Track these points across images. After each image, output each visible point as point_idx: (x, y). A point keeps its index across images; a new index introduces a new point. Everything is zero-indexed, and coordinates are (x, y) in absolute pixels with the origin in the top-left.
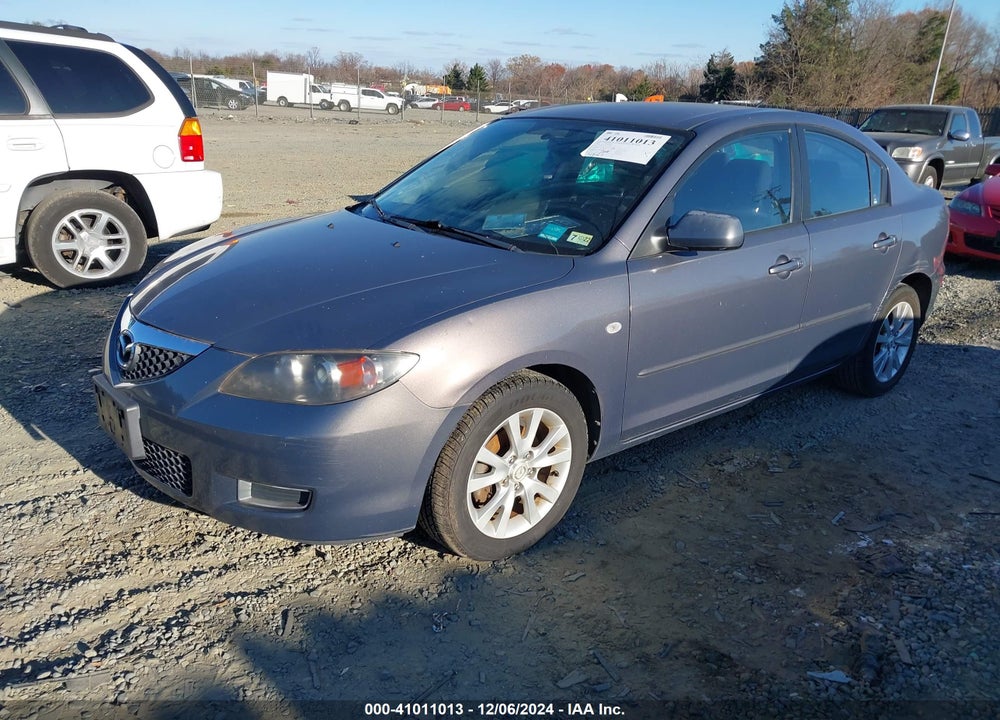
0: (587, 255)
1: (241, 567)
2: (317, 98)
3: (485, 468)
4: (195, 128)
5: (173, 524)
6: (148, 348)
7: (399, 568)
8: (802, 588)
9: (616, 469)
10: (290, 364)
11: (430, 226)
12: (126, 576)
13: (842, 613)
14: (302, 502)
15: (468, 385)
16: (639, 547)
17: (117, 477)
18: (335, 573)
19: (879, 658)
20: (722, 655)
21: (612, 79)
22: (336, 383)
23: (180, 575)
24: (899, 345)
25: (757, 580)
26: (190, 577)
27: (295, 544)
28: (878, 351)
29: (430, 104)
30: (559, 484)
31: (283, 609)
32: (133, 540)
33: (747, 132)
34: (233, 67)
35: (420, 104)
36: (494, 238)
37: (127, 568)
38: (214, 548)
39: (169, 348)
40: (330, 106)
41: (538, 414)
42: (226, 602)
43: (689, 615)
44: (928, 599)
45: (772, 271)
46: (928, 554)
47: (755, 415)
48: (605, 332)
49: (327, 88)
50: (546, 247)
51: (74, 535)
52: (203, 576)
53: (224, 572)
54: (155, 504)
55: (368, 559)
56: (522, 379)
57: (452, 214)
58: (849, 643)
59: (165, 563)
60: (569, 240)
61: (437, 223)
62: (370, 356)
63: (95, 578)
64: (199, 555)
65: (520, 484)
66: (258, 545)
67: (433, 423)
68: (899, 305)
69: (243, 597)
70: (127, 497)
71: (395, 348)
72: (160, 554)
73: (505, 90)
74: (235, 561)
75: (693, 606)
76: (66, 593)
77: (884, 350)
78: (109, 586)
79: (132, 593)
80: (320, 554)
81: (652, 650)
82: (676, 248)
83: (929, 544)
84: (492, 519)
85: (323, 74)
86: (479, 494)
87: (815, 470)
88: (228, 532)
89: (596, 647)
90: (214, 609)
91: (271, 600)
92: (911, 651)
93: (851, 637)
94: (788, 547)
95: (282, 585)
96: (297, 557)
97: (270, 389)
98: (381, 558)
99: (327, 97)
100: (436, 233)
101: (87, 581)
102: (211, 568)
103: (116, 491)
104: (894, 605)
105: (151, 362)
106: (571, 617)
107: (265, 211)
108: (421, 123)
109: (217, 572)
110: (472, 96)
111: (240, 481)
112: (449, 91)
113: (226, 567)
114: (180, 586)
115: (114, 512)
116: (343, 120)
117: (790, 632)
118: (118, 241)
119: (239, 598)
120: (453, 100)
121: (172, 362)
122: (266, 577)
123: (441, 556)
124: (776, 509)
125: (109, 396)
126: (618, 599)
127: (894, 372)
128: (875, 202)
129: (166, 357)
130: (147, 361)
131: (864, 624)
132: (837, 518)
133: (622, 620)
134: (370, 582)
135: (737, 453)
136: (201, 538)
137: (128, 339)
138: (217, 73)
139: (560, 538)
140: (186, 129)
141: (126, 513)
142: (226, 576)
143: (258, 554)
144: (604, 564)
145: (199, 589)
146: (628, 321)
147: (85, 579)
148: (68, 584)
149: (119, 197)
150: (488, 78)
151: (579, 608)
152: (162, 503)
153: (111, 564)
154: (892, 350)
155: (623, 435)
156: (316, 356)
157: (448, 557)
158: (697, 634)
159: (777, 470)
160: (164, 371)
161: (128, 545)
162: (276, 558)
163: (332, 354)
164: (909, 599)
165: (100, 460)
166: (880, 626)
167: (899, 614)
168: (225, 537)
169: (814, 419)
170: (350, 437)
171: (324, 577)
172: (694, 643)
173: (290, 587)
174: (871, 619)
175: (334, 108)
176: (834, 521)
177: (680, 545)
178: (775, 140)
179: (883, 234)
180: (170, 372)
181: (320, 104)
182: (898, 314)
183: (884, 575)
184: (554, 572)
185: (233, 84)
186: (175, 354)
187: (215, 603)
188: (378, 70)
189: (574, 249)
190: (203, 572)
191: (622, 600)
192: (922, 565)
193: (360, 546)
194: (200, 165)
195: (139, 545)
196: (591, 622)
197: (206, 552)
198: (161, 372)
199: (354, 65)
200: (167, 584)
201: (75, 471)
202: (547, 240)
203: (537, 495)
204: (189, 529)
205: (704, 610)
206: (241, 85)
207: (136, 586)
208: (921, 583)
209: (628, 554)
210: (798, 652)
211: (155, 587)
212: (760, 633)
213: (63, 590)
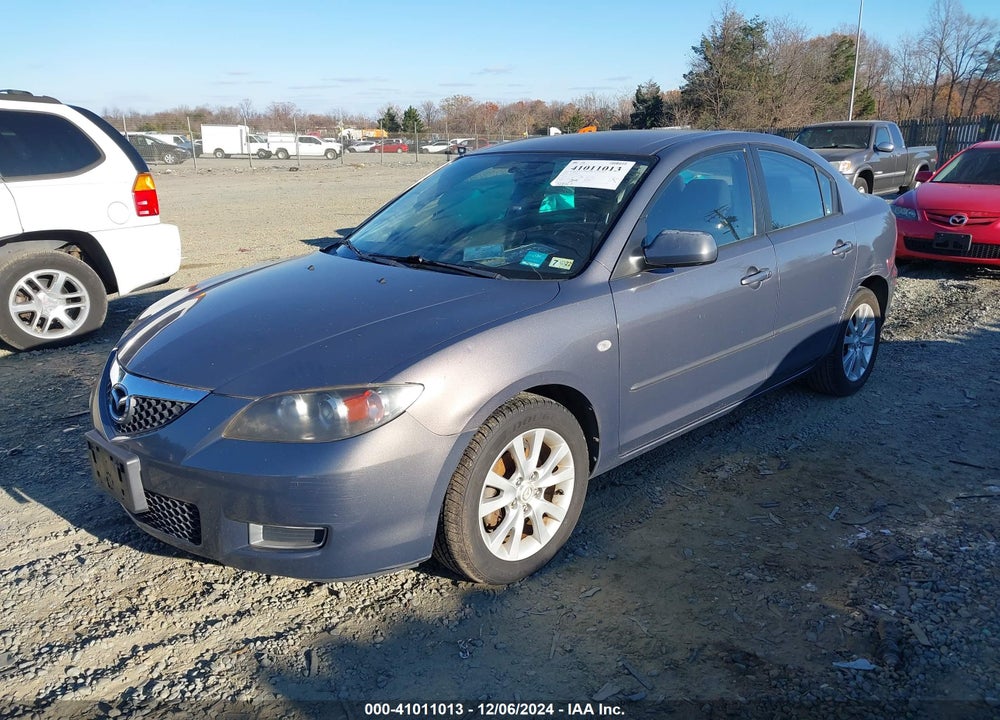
0: (571, 278)
1: (256, 612)
2: (254, 148)
3: (493, 491)
4: (148, 183)
5: (178, 575)
6: (144, 400)
7: (415, 600)
8: (813, 583)
9: (613, 484)
10: (294, 403)
11: (410, 262)
12: (137, 632)
13: (855, 604)
14: (317, 541)
15: (473, 410)
16: (649, 558)
17: (112, 534)
18: (351, 609)
19: (899, 643)
20: (748, 654)
21: (545, 114)
22: (344, 419)
23: (194, 626)
24: (865, 345)
25: (769, 579)
26: (205, 627)
27: (306, 584)
28: (846, 352)
29: (368, 148)
30: (564, 502)
31: (305, 650)
32: (139, 596)
33: (707, 153)
34: (165, 122)
35: (357, 148)
36: (477, 268)
37: (137, 624)
38: (224, 596)
39: (167, 398)
40: (268, 155)
41: (540, 435)
42: (246, 649)
43: (709, 619)
44: (934, 582)
45: (744, 282)
46: (925, 539)
47: (737, 422)
48: (596, 349)
49: (263, 138)
50: (530, 274)
51: (76, 595)
52: (218, 625)
53: (238, 619)
54: (155, 557)
55: (382, 594)
56: (523, 401)
57: (431, 249)
58: (868, 631)
59: (177, 615)
60: (551, 265)
61: (418, 258)
62: (375, 389)
63: (106, 636)
64: (210, 604)
65: (528, 505)
66: (269, 589)
67: (441, 451)
68: (861, 307)
69: (262, 642)
70: (125, 553)
71: (398, 380)
72: (169, 607)
73: (441, 129)
74: (248, 606)
75: (711, 610)
76: (79, 655)
77: (851, 350)
78: (122, 643)
79: (147, 648)
80: (332, 592)
81: (678, 656)
82: (653, 266)
83: (924, 531)
84: (504, 542)
85: (258, 125)
86: (489, 518)
87: (804, 469)
88: (236, 579)
89: (624, 658)
90: (234, 656)
91: (291, 642)
92: (928, 633)
93: (869, 626)
94: (791, 545)
95: (300, 626)
96: (310, 598)
97: (276, 430)
98: (395, 591)
99: (264, 146)
100: (418, 268)
101: (99, 641)
102: (225, 616)
103: (113, 548)
104: (903, 590)
105: (148, 414)
106: (595, 632)
107: (218, 261)
108: (362, 167)
109: (231, 619)
110: (409, 137)
111: (251, 525)
112: (385, 134)
113: (240, 614)
114: (195, 637)
115: (114, 569)
116: (283, 168)
117: (810, 626)
118: (77, 300)
119: (259, 643)
120: (390, 143)
121: (170, 412)
122: (282, 620)
123: (455, 583)
124: (773, 509)
125: (105, 450)
126: (637, 610)
127: (863, 371)
128: (829, 212)
129: (164, 407)
130: (143, 413)
131: (877, 611)
132: (834, 513)
133: (645, 630)
134: (388, 616)
135: (726, 459)
136: (209, 587)
137: (121, 393)
138: (149, 129)
139: (571, 555)
140: (139, 184)
141: (127, 569)
142: (241, 623)
143: (270, 598)
144: (617, 577)
145: (216, 639)
146: (616, 338)
147: (96, 638)
148: (79, 646)
149: (75, 256)
150: (423, 119)
151: (600, 622)
152: (163, 555)
153: (120, 621)
154: (858, 349)
155: (621, 449)
156: (319, 394)
157: (462, 584)
158: (719, 637)
159: (767, 472)
160: (163, 421)
161: (134, 600)
162: (289, 600)
163: (338, 391)
164: (916, 584)
165: (91, 519)
166: (894, 612)
167: (909, 600)
168: (233, 584)
169: (794, 421)
170: (362, 471)
171: (341, 614)
172: (719, 645)
173: (309, 628)
174: (884, 607)
175: (272, 157)
176: (831, 517)
177: (688, 552)
178: (732, 160)
179: (840, 241)
180: (169, 422)
181: (258, 154)
182: (860, 314)
183: (888, 564)
184: (570, 589)
185: (168, 139)
186: (173, 403)
187: (234, 651)
188: (312, 117)
189: (557, 274)
190: (217, 621)
191: (641, 610)
192: (922, 550)
193: (372, 582)
194: (155, 219)
195: (146, 600)
196: (613, 635)
197: (217, 600)
198: (160, 423)
199: (287, 114)
200: (182, 636)
201: (66, 532)
202: (529, 267)
203: (545, 515)
204: (195, 579)
205: (723, 612)
206: (176, 139)
207: (150, 641)
208: (924, 568)
209: (639, 565)
210: (820, 644)
211: (170, 641)
212: (780, 630)
213: (75, 651)
